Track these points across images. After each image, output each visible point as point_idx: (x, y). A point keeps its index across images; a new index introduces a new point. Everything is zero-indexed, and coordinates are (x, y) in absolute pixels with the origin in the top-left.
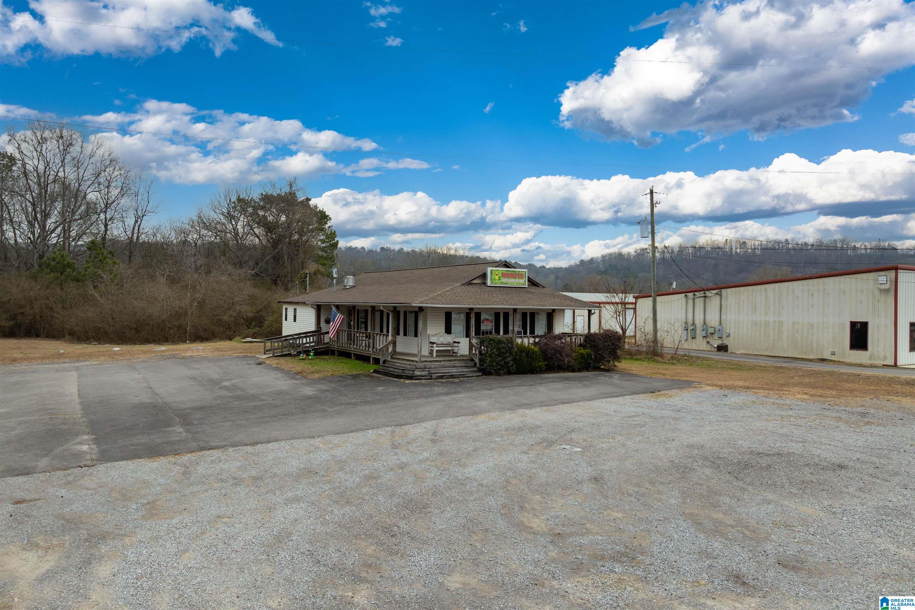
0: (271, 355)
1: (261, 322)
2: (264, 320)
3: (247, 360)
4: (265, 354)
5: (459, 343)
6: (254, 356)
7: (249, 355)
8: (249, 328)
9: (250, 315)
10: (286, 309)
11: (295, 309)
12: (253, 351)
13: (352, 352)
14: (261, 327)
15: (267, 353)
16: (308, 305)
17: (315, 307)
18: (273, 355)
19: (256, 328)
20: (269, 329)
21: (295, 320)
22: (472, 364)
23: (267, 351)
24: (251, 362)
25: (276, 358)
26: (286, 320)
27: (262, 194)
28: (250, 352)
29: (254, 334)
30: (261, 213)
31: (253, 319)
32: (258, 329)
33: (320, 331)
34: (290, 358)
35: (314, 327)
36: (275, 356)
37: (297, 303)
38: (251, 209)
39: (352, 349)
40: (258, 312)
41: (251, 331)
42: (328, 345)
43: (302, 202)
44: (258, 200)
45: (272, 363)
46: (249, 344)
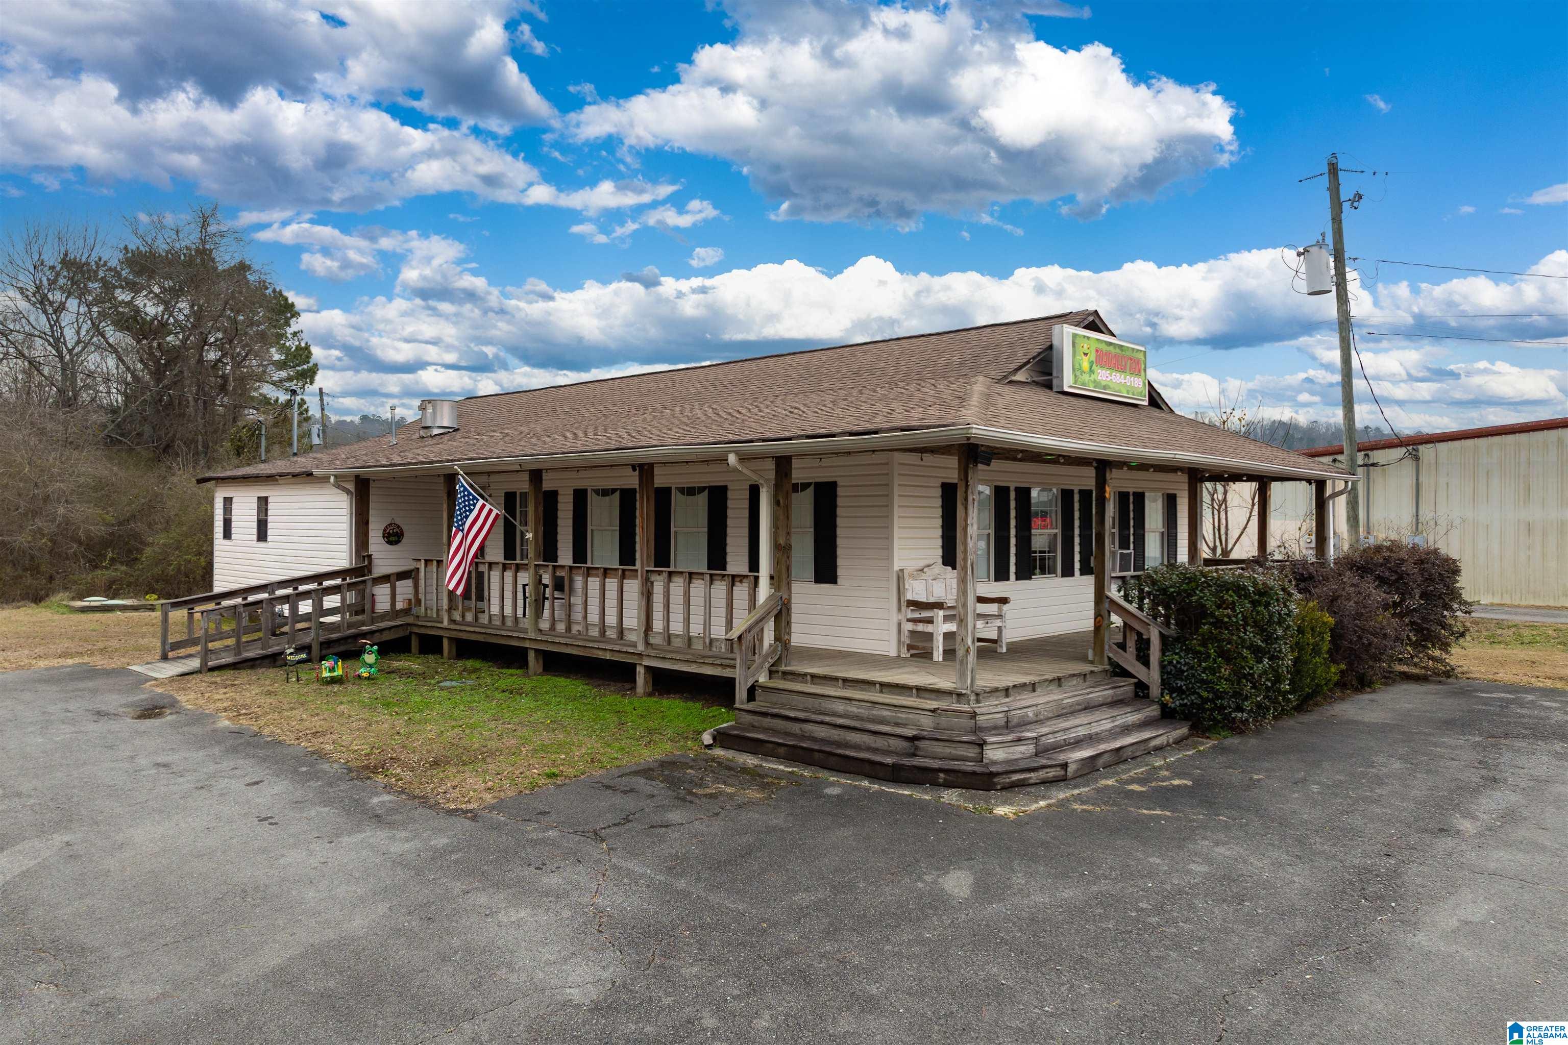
0: (195, 663)
1: (130, 551)
2: (142, 543)
3: (94, 691)
4: (165, 658)
5: (1004, 601)
6: (122, 672)
7: (99, 662)
8: (96, 567)
9: (98, 530)
10: (228, 501)
11: (263, 502)
12: (114, 643)
13: (527, 645)
14: (132, 562)
15: (170, 655)
16: (324, 479)
17: (351, 487)
18: (204, 662)
19: (118, 566)
20: (157, 570)
21: (262, 535)
22: (1126, 688)
23: (176, 646)
24: (113, 701)
25: (217, 677)
26: (227, 535)
27: (126, 248)
28: (103, 651)
29: (112, 582)
30: (123, 296)
31: (107, 542)
32: (124, 568)
33: (368, 569)
34: (281, 673)
35: (346, 555)
36: (212, 669)
37: (270, 479)
38: (96, 285)
39: (532, 635)
40: (120, 524)
41: (102, 575)
42: (410, 620)
43: (230, 272)
44: (113, 263)
45: (210, 709)
46: (98, 616)
